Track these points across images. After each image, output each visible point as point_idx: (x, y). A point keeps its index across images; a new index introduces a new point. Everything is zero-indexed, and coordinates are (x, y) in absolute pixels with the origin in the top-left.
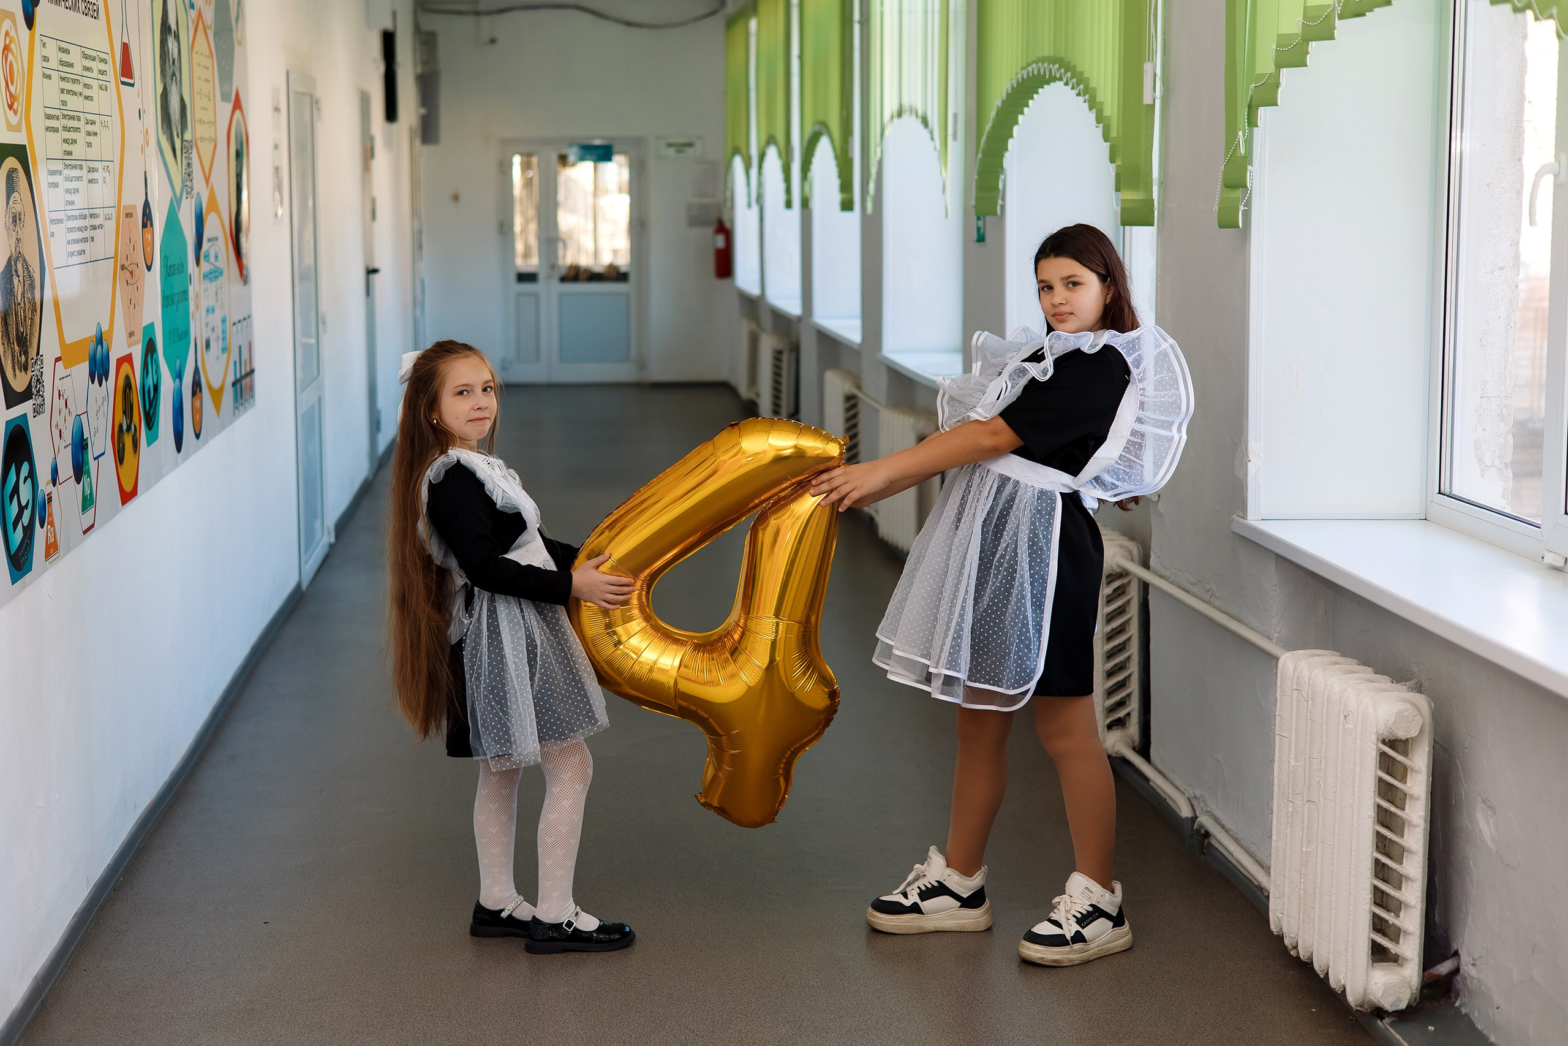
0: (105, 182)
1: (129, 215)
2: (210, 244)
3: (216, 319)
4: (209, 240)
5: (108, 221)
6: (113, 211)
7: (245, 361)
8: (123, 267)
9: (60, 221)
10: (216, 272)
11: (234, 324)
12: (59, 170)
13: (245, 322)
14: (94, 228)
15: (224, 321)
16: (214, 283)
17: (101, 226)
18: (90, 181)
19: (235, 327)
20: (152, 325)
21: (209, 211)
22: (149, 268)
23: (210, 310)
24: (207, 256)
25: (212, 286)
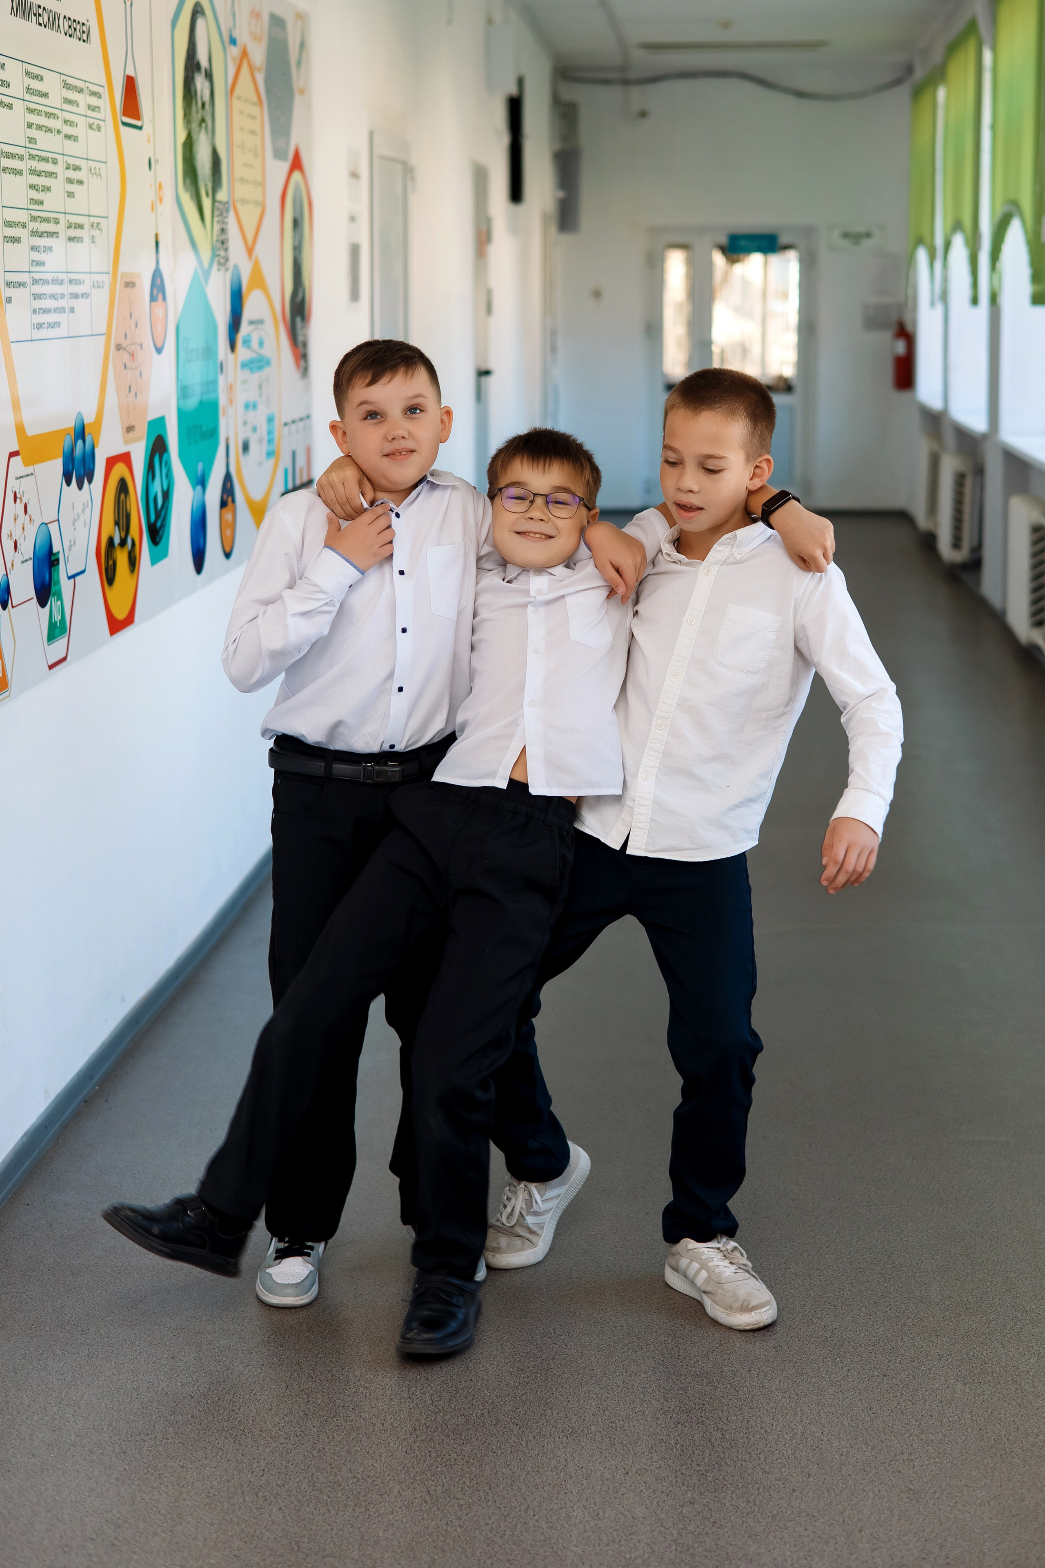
0: (93, 242)
1: (130, 285)
2: (252, 327)
3: (259, 417)
4: (251, 323)
5: (98, 289)
6: (106, 279)
7: (301, 470)
8: (119, 347)
9: (22, 285)
10: (260, 361)
11: (286, 424)
12: (21, 221)
13: (301, 424)
14: (75, 296)
15: (270, 420)
16: (257, 375)
17: (85, 295)
18: (71, 239)
19: (286, 429)
20: (160, 422)
21: (251, 287)
22: (159, 351)
23: (250, 406)
24: (247, 342)
25: (255, 377)
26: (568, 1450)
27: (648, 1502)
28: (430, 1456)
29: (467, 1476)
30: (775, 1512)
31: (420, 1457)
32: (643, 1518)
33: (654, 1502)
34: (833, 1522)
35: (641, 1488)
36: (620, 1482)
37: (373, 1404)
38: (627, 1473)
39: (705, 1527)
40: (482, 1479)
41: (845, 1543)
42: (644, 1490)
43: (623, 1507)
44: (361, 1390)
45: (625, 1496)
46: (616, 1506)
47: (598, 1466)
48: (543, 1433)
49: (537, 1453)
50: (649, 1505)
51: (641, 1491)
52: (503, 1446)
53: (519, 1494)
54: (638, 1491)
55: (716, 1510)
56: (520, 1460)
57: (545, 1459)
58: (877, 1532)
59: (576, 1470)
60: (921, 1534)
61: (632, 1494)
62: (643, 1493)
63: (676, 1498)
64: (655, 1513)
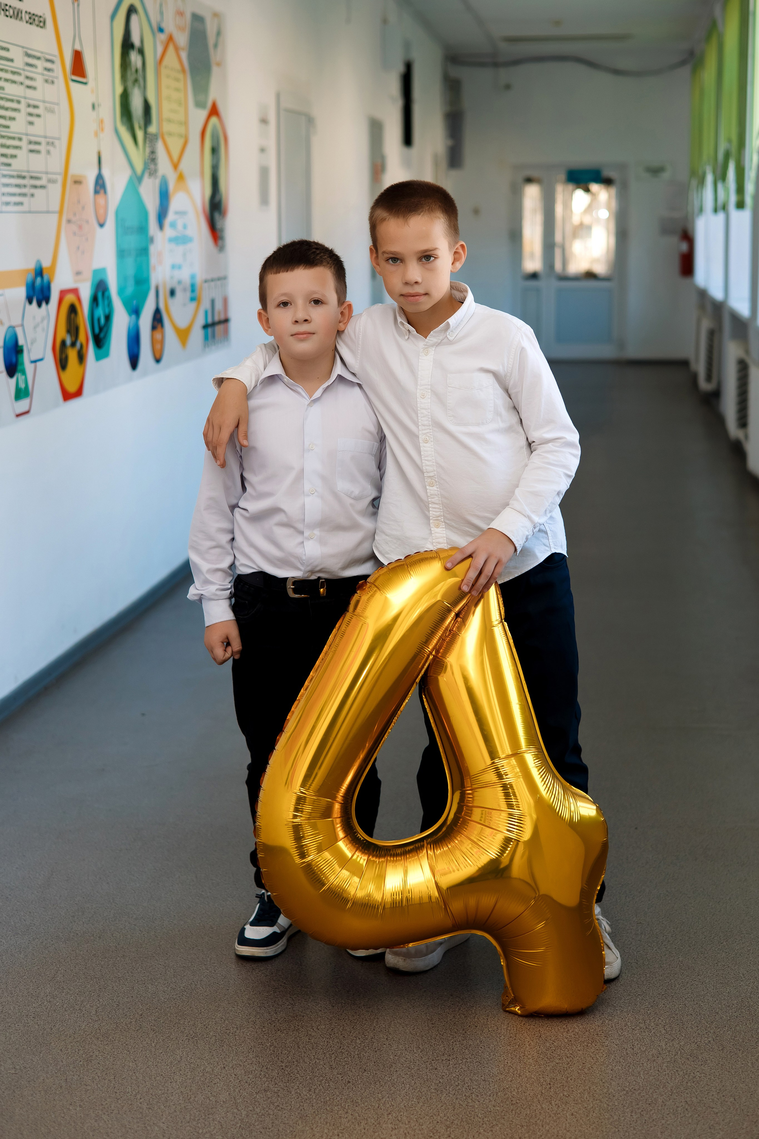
26: (186, 1050)
27: (232, 1090)
28: (78, 1053)
29: (101, 1068)
30: (328, 1099)
31: (70, 1053)
32: (224, 1102)
33: (237, 1090)
34: (370, 1107)
35: (231, 1079)
36: (216, 1074)
37: (50, 1014)
38: (224, 1068)
39: (269, 1109)
40: (112, 1070)
41: (373, 1124)
42: (233, 1081)
43: (211, 1093)
44: (45, 1004)
45: (216, 1085)
46: (206, 1092)
47: (204, 1062)
48: (171, 1037)
49: (161, 1051)
50: (232, 1092)
51: (230, 1081)
52: (137, 1046)
53: (135, 1082)
54: (228, 1081)
55: (283, 1096)
56: (146, 1056)
57: (165, 1056)
58: (401, 1115)
59: (186, 1065)
60: (435, 1118)
61: (222, 1083)
62: (231, 1082)
63: (255, 1087)
64: (235, 1098)
